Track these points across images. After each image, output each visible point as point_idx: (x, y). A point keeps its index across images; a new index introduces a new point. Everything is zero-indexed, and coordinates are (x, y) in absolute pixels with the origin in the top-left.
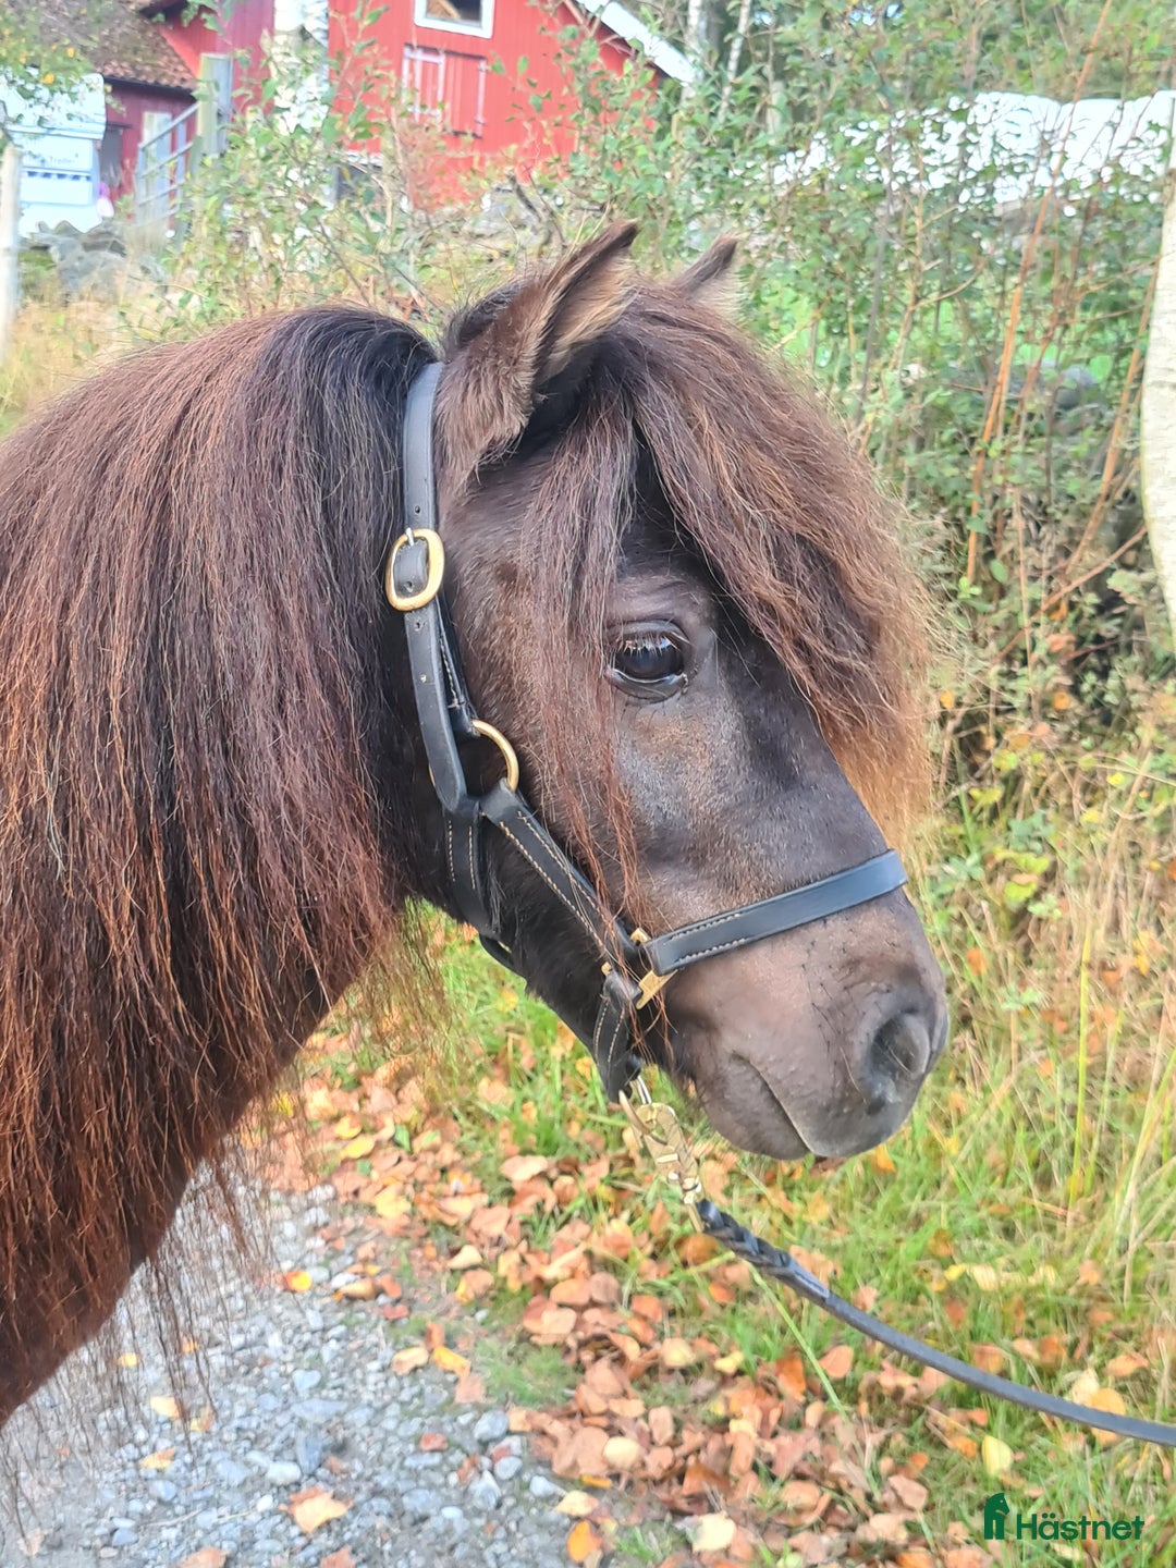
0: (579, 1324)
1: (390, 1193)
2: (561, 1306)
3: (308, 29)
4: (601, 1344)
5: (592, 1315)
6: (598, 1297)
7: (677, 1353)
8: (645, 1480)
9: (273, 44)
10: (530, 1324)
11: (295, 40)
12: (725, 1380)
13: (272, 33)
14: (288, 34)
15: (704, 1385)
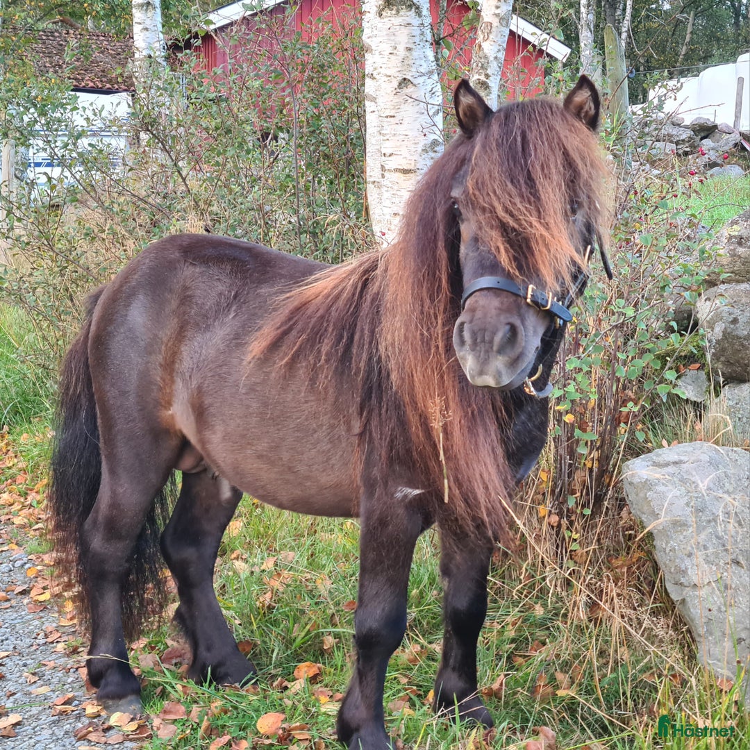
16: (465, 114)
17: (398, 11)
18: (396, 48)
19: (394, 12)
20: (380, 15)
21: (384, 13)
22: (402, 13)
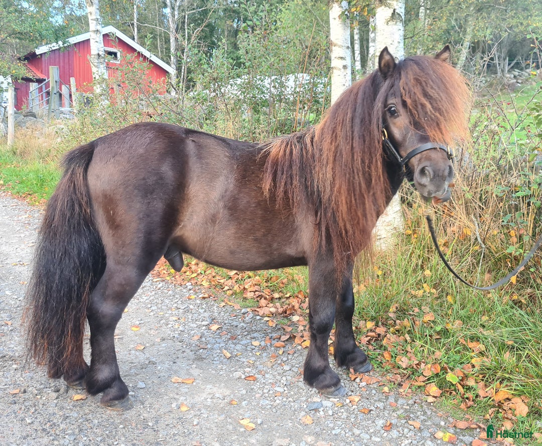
0: (255, 295)
1: (204, 282)
2: (250, 292)
3: (100, 54)
4: (261, 297)
5: (257, 293)
6: (257, 290)
7: (276, 295)
8: (279, 314)
9: (91, 57)
10: (245, 296)
11: (97, 57)
12: (287, 298)
13: (90, 55)
14: (95, 55)
15: (283, 300)
16: (385, 65)
17: (396, 22)
18: (393, 41)
19: (394, 23)
20: (387, 24)
21: (389, 23)
22: (398, 23)
